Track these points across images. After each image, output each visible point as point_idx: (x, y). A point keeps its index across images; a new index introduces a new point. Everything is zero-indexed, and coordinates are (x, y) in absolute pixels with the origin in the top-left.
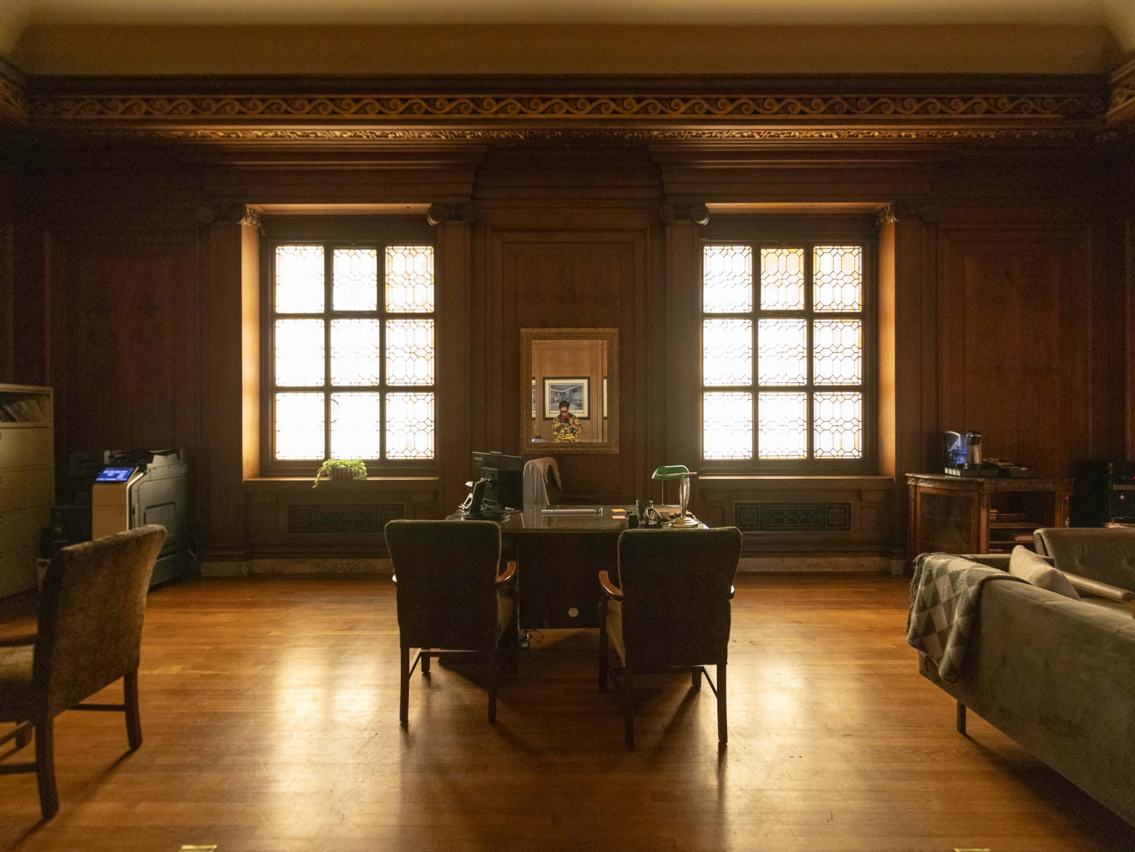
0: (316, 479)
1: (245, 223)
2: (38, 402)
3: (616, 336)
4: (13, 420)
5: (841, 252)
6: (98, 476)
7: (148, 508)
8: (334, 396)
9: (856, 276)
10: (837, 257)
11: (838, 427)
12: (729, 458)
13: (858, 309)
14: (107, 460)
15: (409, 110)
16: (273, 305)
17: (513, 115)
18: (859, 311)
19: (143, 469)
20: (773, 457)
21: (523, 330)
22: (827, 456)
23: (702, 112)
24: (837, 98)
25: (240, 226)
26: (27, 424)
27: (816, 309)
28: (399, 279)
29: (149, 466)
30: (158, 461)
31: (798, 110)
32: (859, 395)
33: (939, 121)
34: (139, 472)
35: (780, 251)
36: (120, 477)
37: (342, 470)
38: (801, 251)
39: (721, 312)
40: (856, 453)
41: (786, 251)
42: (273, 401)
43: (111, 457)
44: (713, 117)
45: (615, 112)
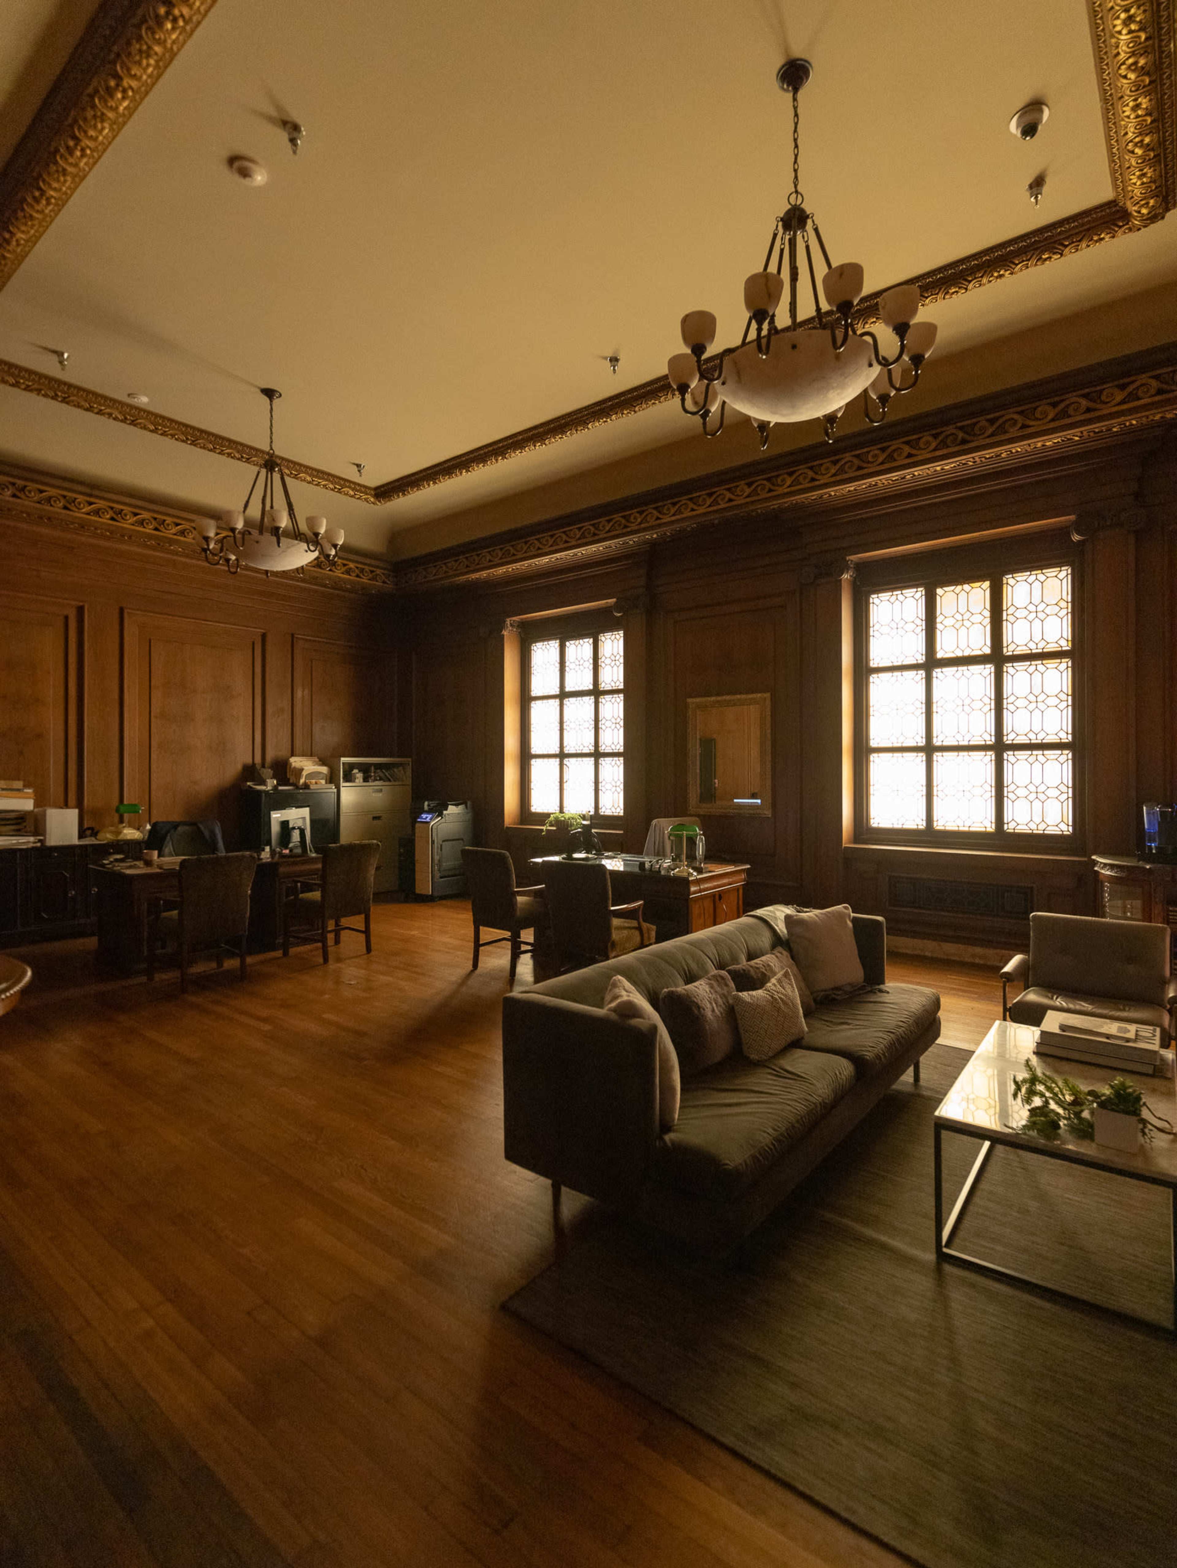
0: (544, 828)
1: (505, 633)
2: (404, 769)
3: (768, 702)
4: (390, 780)
5: (1041, 577)
6: (419, 817)
7: (444, 841)
8: (566, 761)
9: (1063, 604)
10: (1037, 585)
11: (1039, 794)
12: (900, 826)
13: (1066, 646)
14: (426, 808)
15: (583, 536)
16: (529, 690)
17: (653, 522)
18: (1068, 648)
19: (440, 814)
20: (951, 826)
21: (689, 700)
22: (1022, 829)
23: (807, 480)
24: (950, 429)
25: (503, 635)
26: (397, 783)
27: (1008, 651)
28: (608, 661)
29: (445, 812)
30: (452, 810)
31: (905, 454)
32: (1068, 754)
33: (1089, 421)
34: (438, 816)
35: (959, 588)
36: (428, 820)
37: (561, 821)
38: (987, 584)
39: (890, 664)
40: (1064, 827)
41: (966, 587)
42: (529, 765)
43: (429, 805)
44: (817, 483)
45: (730, 500)
